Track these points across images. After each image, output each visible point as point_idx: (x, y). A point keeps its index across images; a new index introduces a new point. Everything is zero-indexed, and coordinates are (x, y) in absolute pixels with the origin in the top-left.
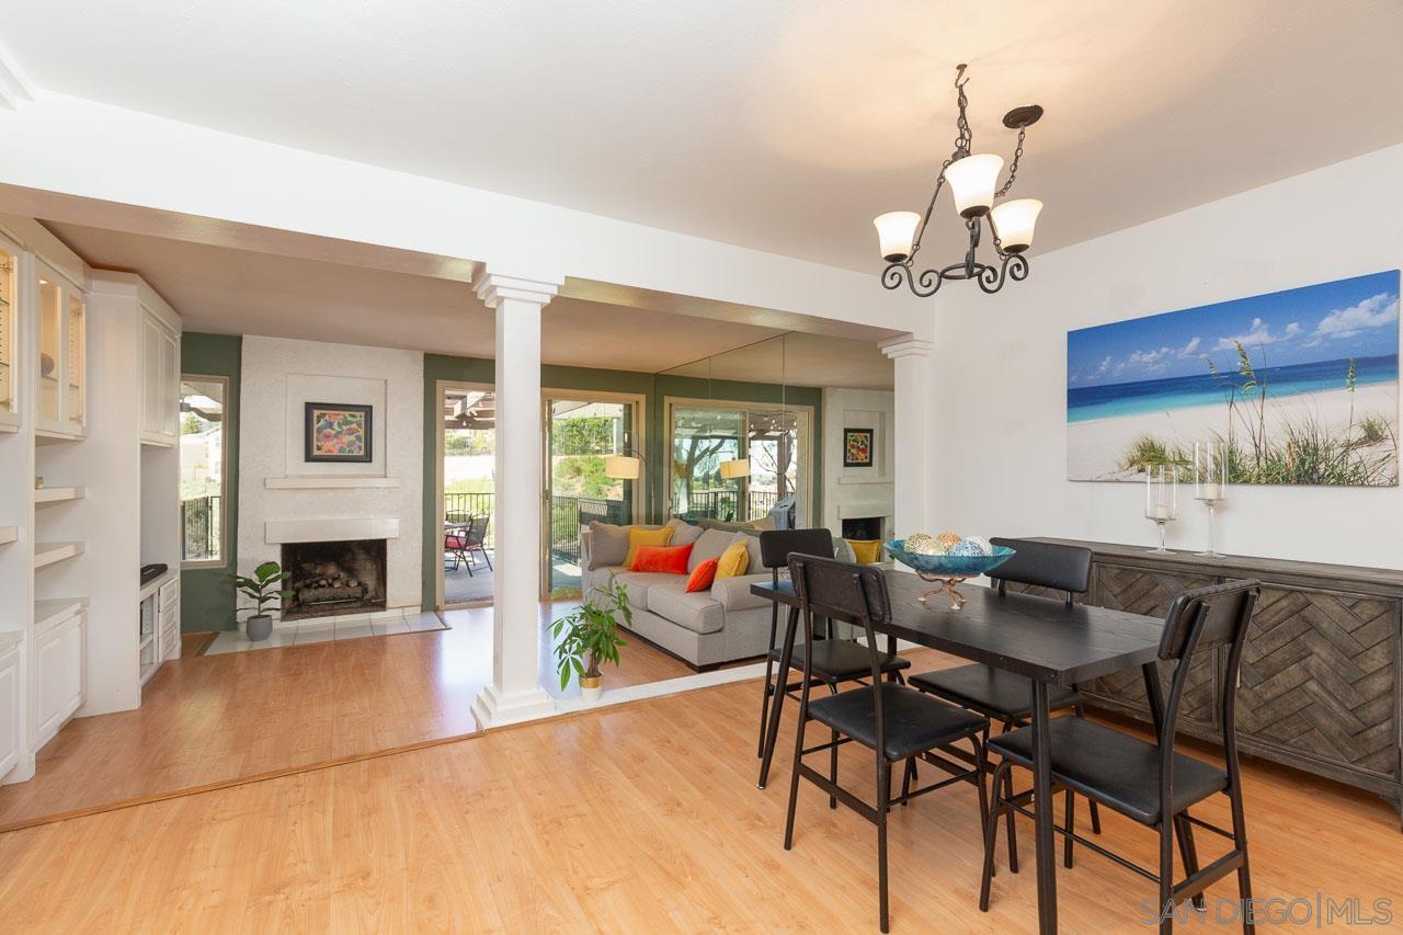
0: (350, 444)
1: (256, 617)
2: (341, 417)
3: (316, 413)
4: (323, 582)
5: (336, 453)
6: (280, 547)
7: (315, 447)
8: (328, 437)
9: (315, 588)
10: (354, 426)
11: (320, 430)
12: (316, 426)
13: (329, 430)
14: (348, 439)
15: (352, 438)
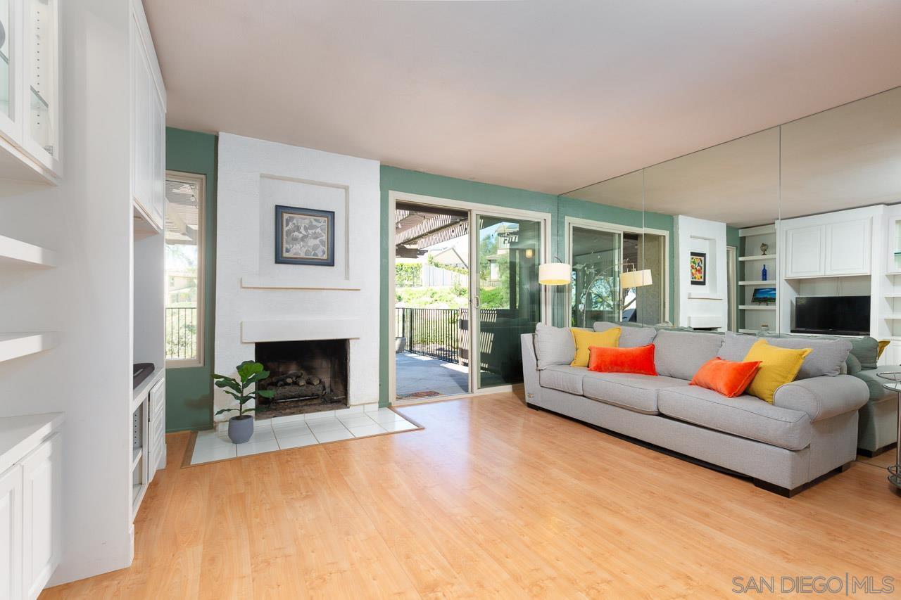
0: (315, 248)
1: (237, 418)
2: (307, 221)
3: (286, 216)
4: (289, 381)
5: (302, 255)
6: (254, 346)
7: (284, 249)
8: (295, 239)
9: (282, 386)
10: (318, 230)
11: (289, 232)
12: (285, 229)
13: (296, 233)
14: (312, 242)
15: (317, 242)
